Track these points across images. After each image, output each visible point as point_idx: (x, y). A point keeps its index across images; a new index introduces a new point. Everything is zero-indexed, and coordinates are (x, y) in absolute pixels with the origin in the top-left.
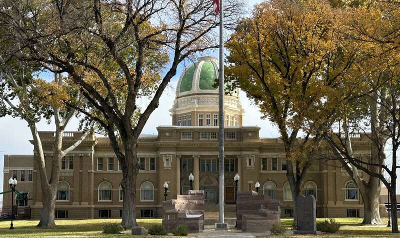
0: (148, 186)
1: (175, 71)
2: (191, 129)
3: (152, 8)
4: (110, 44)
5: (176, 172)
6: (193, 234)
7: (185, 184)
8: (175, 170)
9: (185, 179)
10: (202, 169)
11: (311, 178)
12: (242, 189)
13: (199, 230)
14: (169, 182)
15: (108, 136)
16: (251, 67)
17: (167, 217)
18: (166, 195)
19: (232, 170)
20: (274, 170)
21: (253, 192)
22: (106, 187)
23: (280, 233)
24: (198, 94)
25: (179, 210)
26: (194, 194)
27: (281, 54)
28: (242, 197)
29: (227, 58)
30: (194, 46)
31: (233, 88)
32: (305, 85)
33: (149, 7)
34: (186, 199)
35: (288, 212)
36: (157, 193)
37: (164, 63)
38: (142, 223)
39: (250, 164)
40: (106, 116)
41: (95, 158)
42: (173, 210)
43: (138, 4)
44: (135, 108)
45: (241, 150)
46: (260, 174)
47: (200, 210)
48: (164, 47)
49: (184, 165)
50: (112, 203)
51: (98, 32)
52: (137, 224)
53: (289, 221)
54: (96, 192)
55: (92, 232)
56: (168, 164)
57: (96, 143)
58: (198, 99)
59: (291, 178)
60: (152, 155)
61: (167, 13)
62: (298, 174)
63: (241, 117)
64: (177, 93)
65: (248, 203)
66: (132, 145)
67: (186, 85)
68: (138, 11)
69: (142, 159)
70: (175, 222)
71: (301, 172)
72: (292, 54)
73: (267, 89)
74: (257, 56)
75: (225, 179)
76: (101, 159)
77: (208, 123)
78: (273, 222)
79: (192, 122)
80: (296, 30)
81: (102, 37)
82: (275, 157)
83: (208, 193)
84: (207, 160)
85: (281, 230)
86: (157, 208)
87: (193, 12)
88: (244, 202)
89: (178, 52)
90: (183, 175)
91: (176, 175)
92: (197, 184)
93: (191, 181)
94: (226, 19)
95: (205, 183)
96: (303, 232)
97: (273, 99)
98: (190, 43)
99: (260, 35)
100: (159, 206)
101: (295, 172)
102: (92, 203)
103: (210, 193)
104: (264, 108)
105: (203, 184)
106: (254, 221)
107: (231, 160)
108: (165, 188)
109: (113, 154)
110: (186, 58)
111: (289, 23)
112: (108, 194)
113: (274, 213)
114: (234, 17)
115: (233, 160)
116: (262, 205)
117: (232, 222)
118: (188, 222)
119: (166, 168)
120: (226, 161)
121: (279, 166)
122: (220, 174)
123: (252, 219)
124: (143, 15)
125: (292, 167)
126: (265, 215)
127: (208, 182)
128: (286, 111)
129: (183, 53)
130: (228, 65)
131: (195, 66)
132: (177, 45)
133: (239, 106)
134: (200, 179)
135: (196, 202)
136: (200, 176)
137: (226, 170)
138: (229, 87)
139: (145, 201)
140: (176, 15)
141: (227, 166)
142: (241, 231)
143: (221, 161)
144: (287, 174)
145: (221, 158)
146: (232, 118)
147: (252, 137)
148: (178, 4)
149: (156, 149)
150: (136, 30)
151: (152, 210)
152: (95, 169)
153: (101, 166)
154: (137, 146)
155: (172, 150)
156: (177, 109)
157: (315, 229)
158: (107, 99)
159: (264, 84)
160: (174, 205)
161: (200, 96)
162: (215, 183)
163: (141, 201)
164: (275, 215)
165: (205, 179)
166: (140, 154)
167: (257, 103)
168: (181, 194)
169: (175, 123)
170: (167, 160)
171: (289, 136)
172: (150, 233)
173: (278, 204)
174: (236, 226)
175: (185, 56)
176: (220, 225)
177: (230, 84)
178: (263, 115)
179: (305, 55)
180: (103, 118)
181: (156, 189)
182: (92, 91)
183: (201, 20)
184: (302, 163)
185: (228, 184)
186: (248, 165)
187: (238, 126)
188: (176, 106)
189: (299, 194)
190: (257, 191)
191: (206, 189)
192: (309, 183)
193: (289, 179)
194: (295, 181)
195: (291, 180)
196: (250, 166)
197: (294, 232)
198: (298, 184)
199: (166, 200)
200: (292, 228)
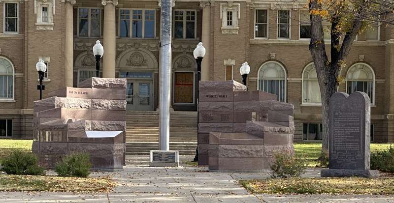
5: (64, 38)
6: (100, 174)
7: (84, 64)
8: (63, 31)
9: (85, 53)
10: (122, 31)
11: (362, 57)
12: (211, 78)
13: (115, 166)
14: (48, 59)
17: (44, 135)
18: (41, 88)
19: (190, 35)
20: (281, 36)
21: (235, 83)
23: (292, 173)
25: (70, 121)
26: (104, 87)
28: (212, 94)
34: (87, 96)
35: (310, 131)
36: (22, 84)
39: (230, 23)
42: (58, 120)
46: (252, 45)
47: (118, 122)
49: (84, 22)
53: (311, 149)
56: (45, 19)
59: (319, 54)
62: (336, 46)
65: (223, 107)
70: (62, 146)
71: (341, 42)
75: (174, 55)
78: (277, 149)
83: (136, 86)
84: (135, 12)
85: (294, 168)
86: (21, 117)
88: (213, 106)
90: (79, 44)
91: (63, 45)
92: (110, 65)
93: (98, 57)
95: (130, 63)
96: (340, 171)
100: (26, 111)
101: (328, 41)
103: (140, 84)
105: (124, 65)
106: (237, 147)
107: (188, 12)
108: (41, 73)
113: (280, 131)
115: (193, 13)
116: (254, 114)
117: (185, 151)
118: (91, 147)
119: (41, 28)
120: (177, 15)
121: (293, 28)
122: (163, 44)
123: (230, 143)
125: (322, 30)
126: (260, 135)
127: (136, 60)
134: (118, 54)
135: (108, 103)
136: (117, 47)
137: (177, 35)
141: (177, 25)
142: (207, 168)
143: (165, 15)
144: (311, 46)
145: (166, 8)
151: (10, 121)
157: (367, 166)
160: (60, 109)
162: (151, 63)
164: (282, 135)
165: (128, 54)
168: (75, 86)
170: (44, 9)
172: (4, 170)
173: (290, 111)
174: (196, 159)
176: (160, 154)
181: (19, 75)
184: (344, 21)
185: (180, 66)
186: (225, 25)
189: (335, 90)
190: (245, 83)
191: (131, 77)
192: (359, 66)
193: (314, 58)
194: (328, 63)
195: (319, 58)
196: (230, 27)
197: (322, 172)
198: (333, 69)
199: (41, 99)
200: (319, 164)
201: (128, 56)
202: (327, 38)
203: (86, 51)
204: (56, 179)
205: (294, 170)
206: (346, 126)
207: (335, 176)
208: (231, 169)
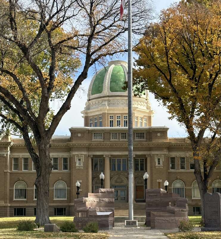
0: (61, 185)
1: (86, 74)
2: (103, 130)
3: (64, 15)
4: (25, 50)
5: (88, 172)
6: (103, 231)
7: (96, 183)
8: (87, 169)
9: (97, 178)
10: (112, 168)
11: (218, 177)
12: (152, 188)
13: (110, 227)
14: (81, 181)
15: (22, 137)
16: (159, 70)
17: (79, 214)
18: (78, 194)
19: (142, 169)
20: (182, 169)
21: (162, 190)
22: (21, 186)
23: (188, 230)
24: (108, 96)
25: (90, 208)
26: (104, 192)
27: (188, 57)
28: (151, 195)
29: (136, 61)
30: (104, 51)
31: (142, 90)
32: (211, 86)
33: (62, 14)
34: (97, 197)
35: (196, 210)
36: (70, 192)
37: (76, 67)
38: (55, 221)
39: (159, 164)
40: (21, 119)
41: (11, 158)
42: (85, 207)
43: (51, 11)
44: (48, 110)
45: (150, 149)
46: (169, 173)
47: (111, 208)
48: (76, 52)
49: (96, 165)
50: (27, 202)
51: (13, 39)
52: (50, 222)
53: (197, 219)
54: (11, 191)
55: (7, 229)
56: (80, 164)
57: (12, 144)
58: (109, 101)
59: (199, 176)
60: (65, 155)
61: (78, 20)
62: (206, 173)
63: (150, 118)
64: (89, 95)
65: (157, 200)
66: (45, 145)
67: (97, 88)
68: (51, 18)
69: (56, 159)
70: (86, 219)
71: (208, 171)
72: (198, 57)
73: (174, 91)
74: (165, 59)
75: (134, 178)
76: (16, 160)
77: (119, 123)
78: (181, 219)
79: (103, 123)
80: (202, 34)
81: (17, 43)
82: (182, 156)
83: (119, 191)
84: (118, 160)
86: (70, 206)
87: (102, 19)
88: (152, 200)
89: (88, 56)
90: (94, 174)
92: (108, 183)
93: (102, 180)
94: (134, 24)
95: (116, 182)
96: (210, 229)
97: (180, 100)
98: (100, 48)
99: (167, 39)
100: (72, 204)
101: (202, 170)
102: (8, 201)
103: (121, 191)
104: (172, 109)
105: (113, 183)
106: (162, 218)
107: (141, 159)
108: (78, 188)
109: (27, 155)
110: (96, 62)
111: (195, 27)
112: (23, 193)
113: (182, 211)
114: (142, 22)
115: (143, 159)
116: (170, 203)
117: (141, 220)
118: (99, 219)
119: (78, 168)
120: (136, 161)
121: (187, 165)
122: (130, 173)
123: (160, 216)
124: (56, 23)
125: (199, 166)
126: (173, 212)
127: (118, 180)
128: (193, 112)
129: (93, 57)
130: (137, 68)
131: (106, 70)
132: (88, 50)
133: (148, 108)
134: (111, 178)
135: (107, 200)
136: (110, 175)
137: (136, 169)
138: (138, 89)
139: (58, 200)
140: (87, 21)
141: (136, 165)
142: (150, 228)
143: (130, 161)
144: (195, 173)
145: (131, 157)
146: (142, 119)
147: (161, 137)
148: (89, 11)
149: (69, 149)
150: (49, 36)
151: (65, 209)
152: (11, 169)
153: (16, 167)
154: (50, 146)
155: (84, 151)
156: (89, 111)
158: (22, 102)
159: (172, 85)
160: (85, 203)
161: (110, 98)
162: (125, 182)
163: (55, 199)
164: (183, 212)
165: (115, 178)
166: (53, 155)
167: (165, 104)
168: (92, 192)
169: (86, 124)
170: (79, 160)
171: (196, 135)
172: (61, 230)
173: (186, 202)
174: (145, 224)
175: (96, 60)
176: (129, 222)
177: (139, 86)
178: (170, 115)
179: (211, 58)
180: (18, 120)
181: (69, 188)
182: (7, 94)
183: (111, 26)
184: (209, 161)
185: (138, 183)
186: (157, 164)
187: (147, 127)
188: (88, 108)
189: (207, 192)
190: (166, 189)
191: (117, 188)
192: (217, 181)
193: (196, 178)
194: (203, 180)
195: (198, 178)
196: (159, 165)
197: (201, 229)
198: (205, 182)
199: (78, 198)
200: (200, 225)
201: (115, 179)
202: (202, 169)
203: (97, 177)
204: (83, 234)
205: (189, 228)
206: (212, 208)
207: (207, 231)
208: (160, 228)
